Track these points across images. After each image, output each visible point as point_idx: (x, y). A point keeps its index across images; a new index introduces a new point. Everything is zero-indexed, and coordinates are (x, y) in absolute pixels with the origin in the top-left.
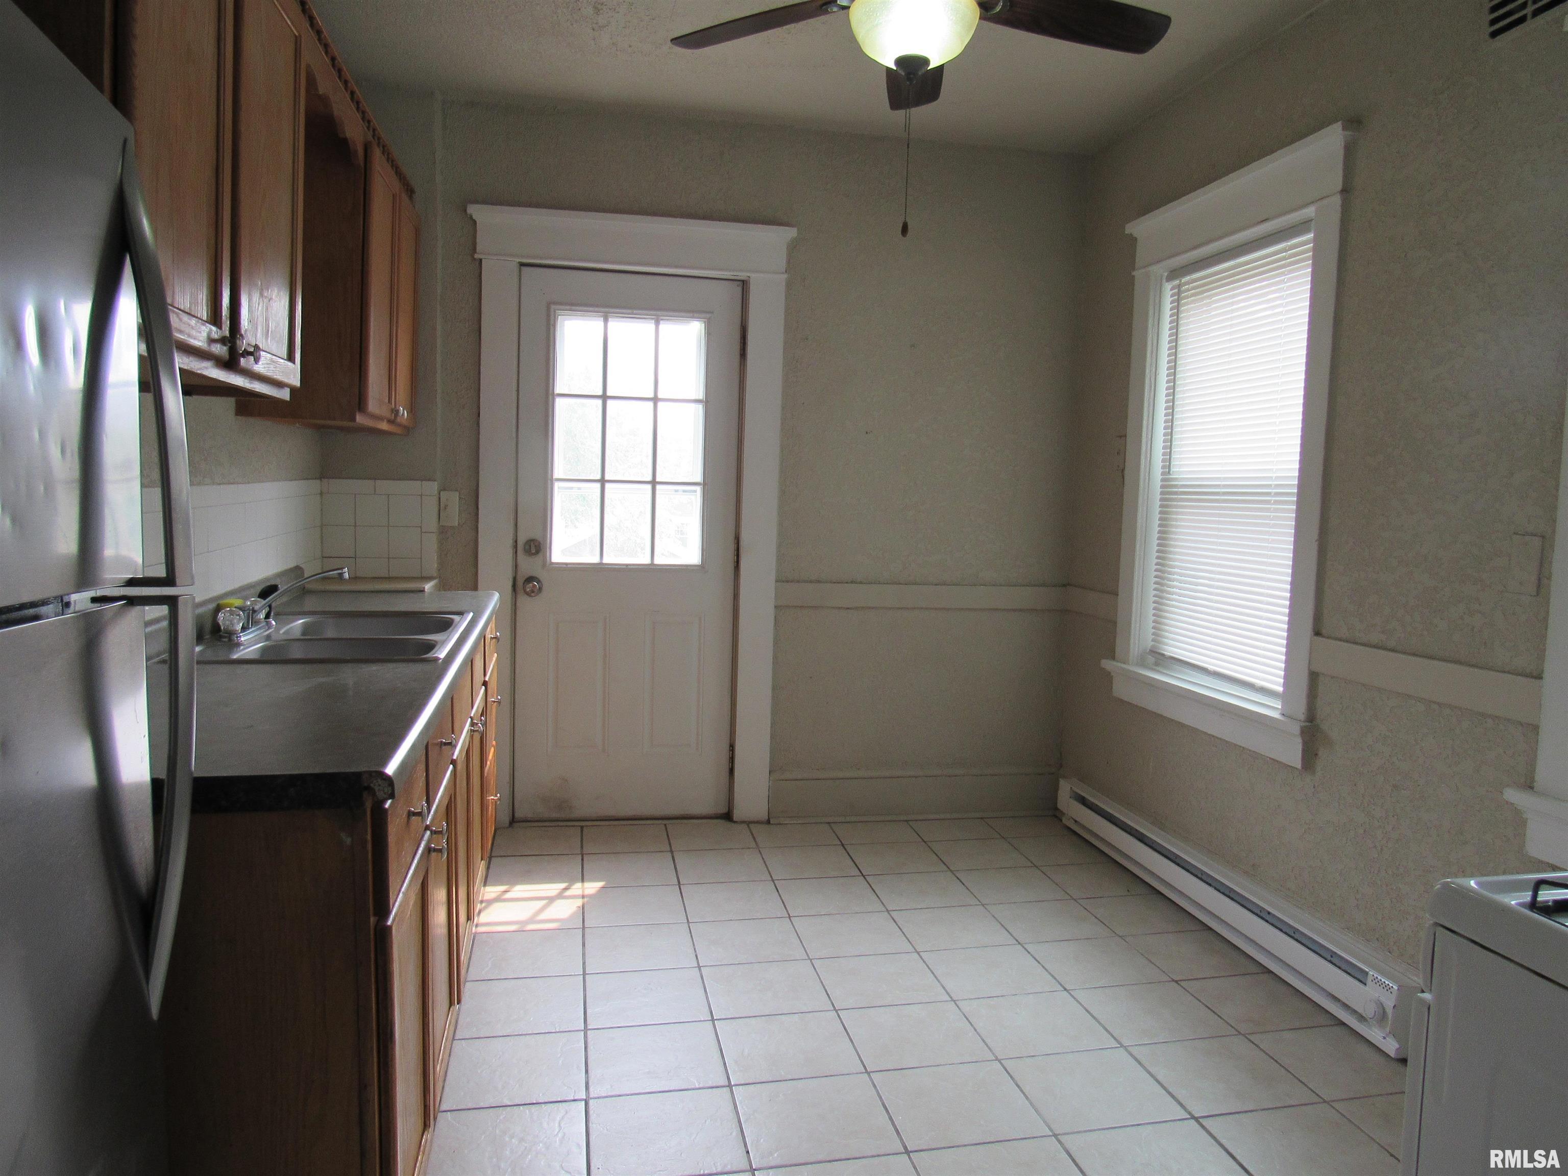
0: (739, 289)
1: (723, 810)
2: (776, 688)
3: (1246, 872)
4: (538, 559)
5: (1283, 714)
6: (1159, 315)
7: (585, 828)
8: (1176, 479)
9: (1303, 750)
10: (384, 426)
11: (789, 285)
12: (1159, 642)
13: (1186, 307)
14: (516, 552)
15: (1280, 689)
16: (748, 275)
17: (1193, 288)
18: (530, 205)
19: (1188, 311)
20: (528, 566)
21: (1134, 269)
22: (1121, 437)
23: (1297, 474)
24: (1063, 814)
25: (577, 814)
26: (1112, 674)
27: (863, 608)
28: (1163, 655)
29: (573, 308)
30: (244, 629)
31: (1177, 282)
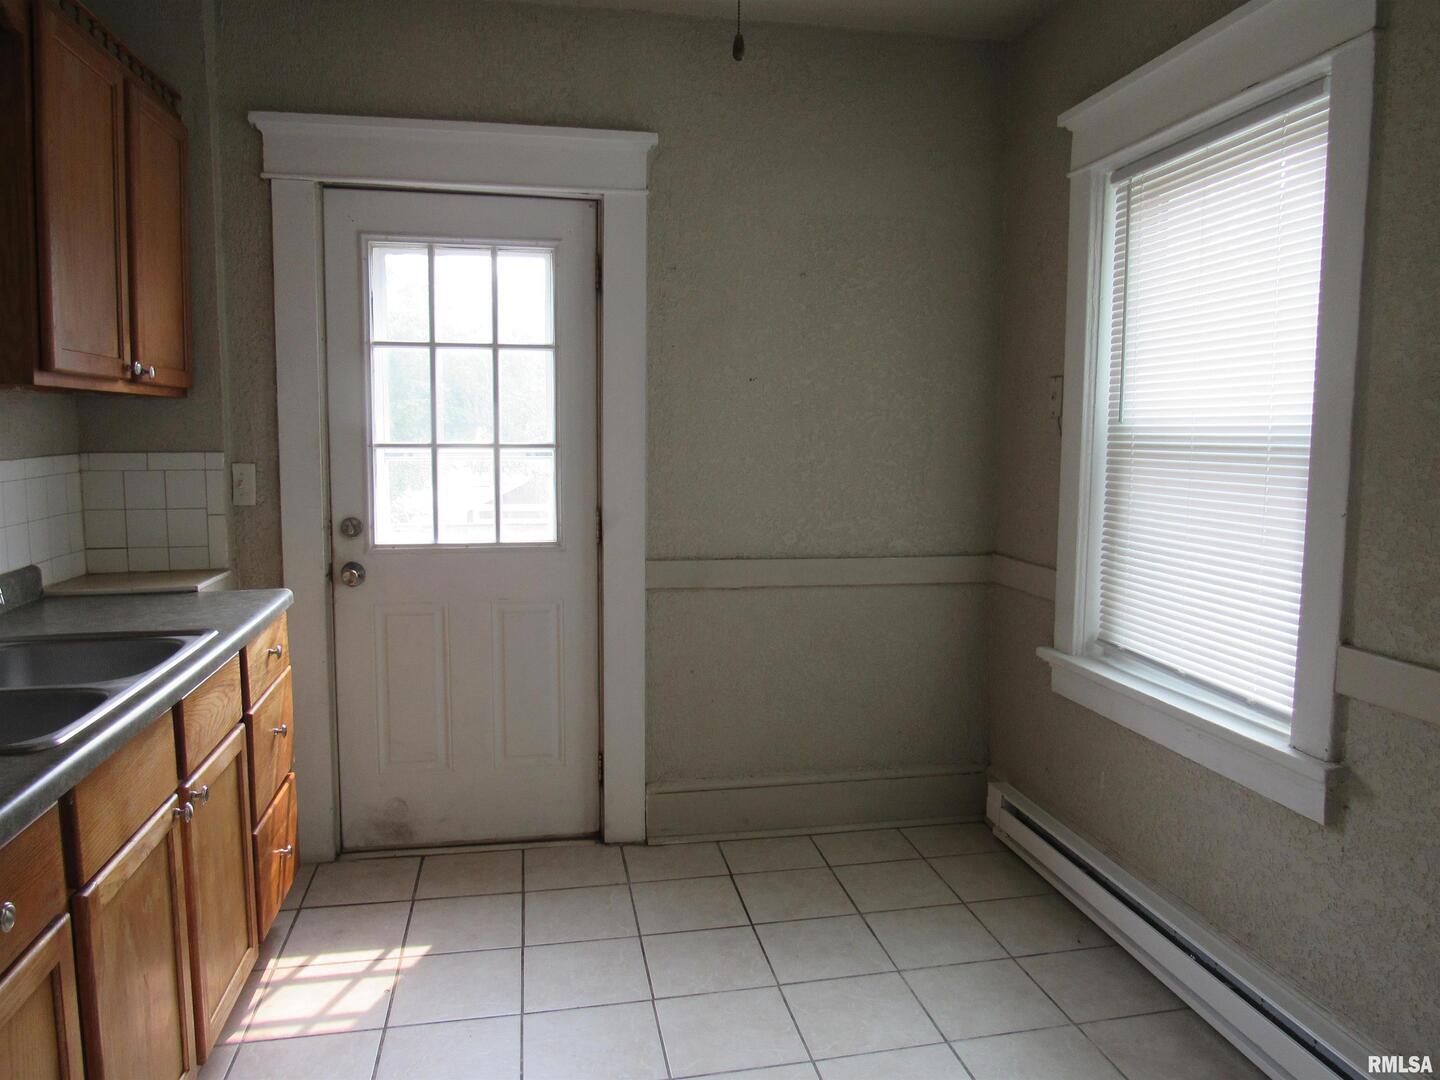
0: (592, 211)
1: (592, 829)
2: (650, 685)
3: (1238, 942)
4: (358, 542)
5: (1294, 748)
6: (1102, 225)
7: (427, 858)
8: (1129, 429)
9: (1327, 800)
10: (120, 387)
11: (652, 204)
12: (1108, 629)
13: (1138, 213)
14: (331, 535)
15: (1289, 710)
16: (602, 192)
17: (1147, 189)
18: (330, 111)
19: (1140, 218)
20: (345, 549)
21: (1069, 171)
22: (1055, 377)
23: (1310, 423)
24: (993, 824)
25: (417, 840)
26: (1051, 665)
27: (752, 588)
28: (1116, 646)
29: (390, 237)
31: (1125, 183)
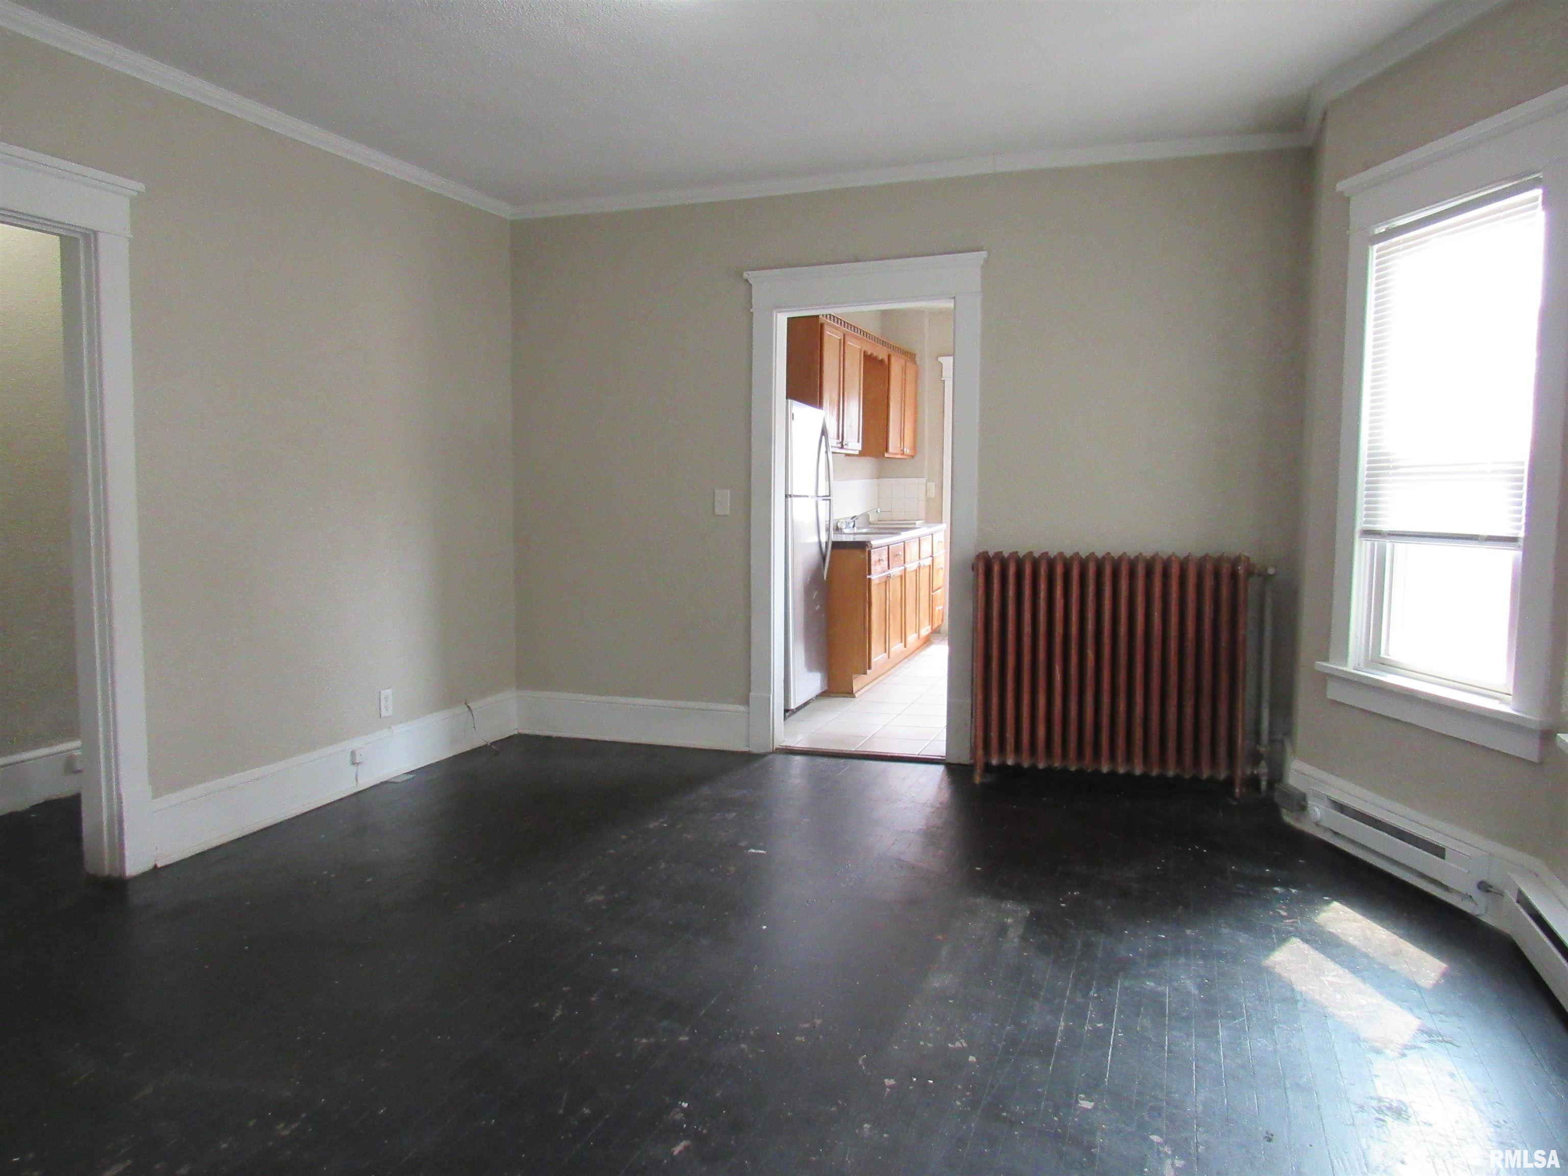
10: (899, 456)
30: (845, 528)
